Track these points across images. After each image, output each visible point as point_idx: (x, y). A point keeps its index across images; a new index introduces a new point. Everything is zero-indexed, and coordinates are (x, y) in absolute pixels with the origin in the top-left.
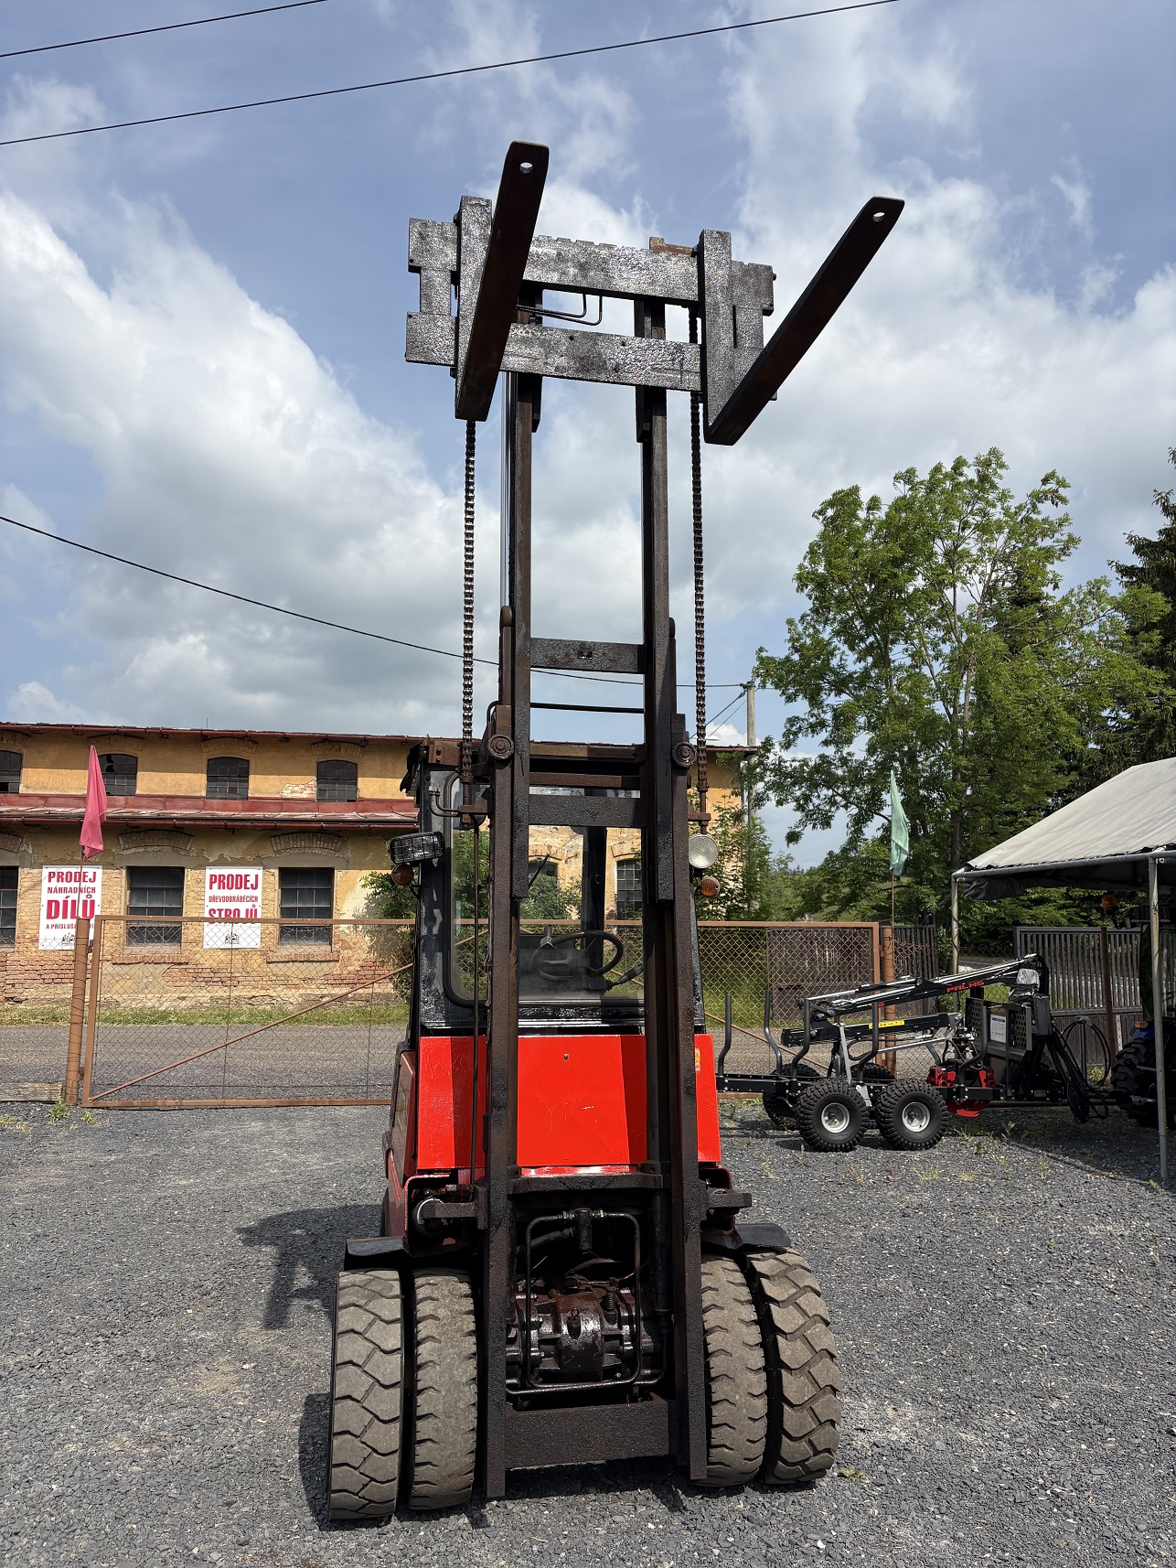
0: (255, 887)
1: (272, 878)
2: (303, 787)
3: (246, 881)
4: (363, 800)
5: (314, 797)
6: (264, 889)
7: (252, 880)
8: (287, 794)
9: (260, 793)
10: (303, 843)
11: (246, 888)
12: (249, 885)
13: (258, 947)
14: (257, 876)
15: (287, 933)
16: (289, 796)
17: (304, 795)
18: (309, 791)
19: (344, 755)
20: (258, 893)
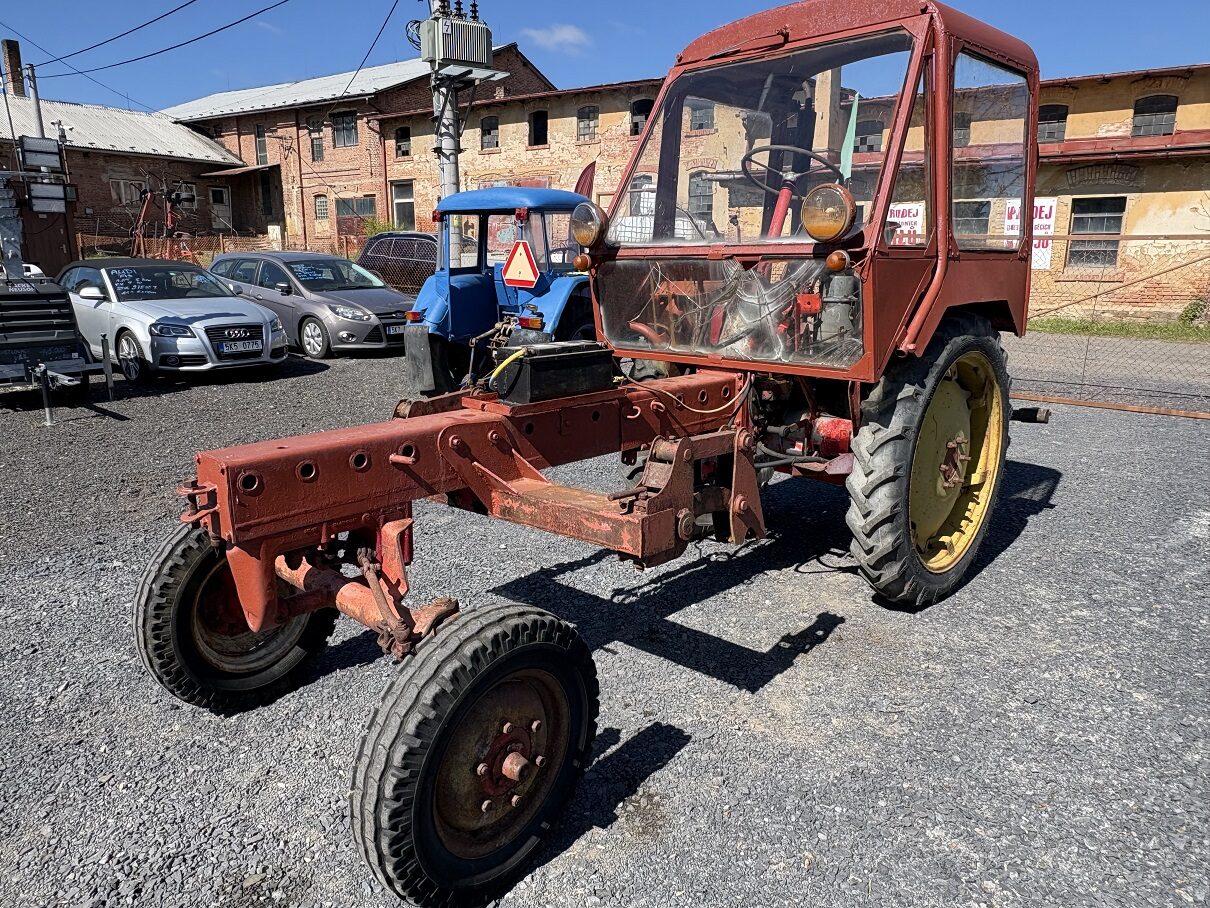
0: (1048, 217)
1: (1065, 208)
2: (1118, 125)
3: (1041, 211)
4: (1179, 133)
5: (1128, 134)
6: (1057, 219)
7: (1046, 211)
8: (1102, 134)
9: (1076, 135)
10: (1098, 175)
11: (1040, 217)
12: (1043, 215)
13: (1048, 268)
14: (1051, 207)
15: (1075, 256)
16: (1104, 135)
17: (1119, 133)
18: (1124, 129)
19: (1165, 89)
20: (1051, 221)
